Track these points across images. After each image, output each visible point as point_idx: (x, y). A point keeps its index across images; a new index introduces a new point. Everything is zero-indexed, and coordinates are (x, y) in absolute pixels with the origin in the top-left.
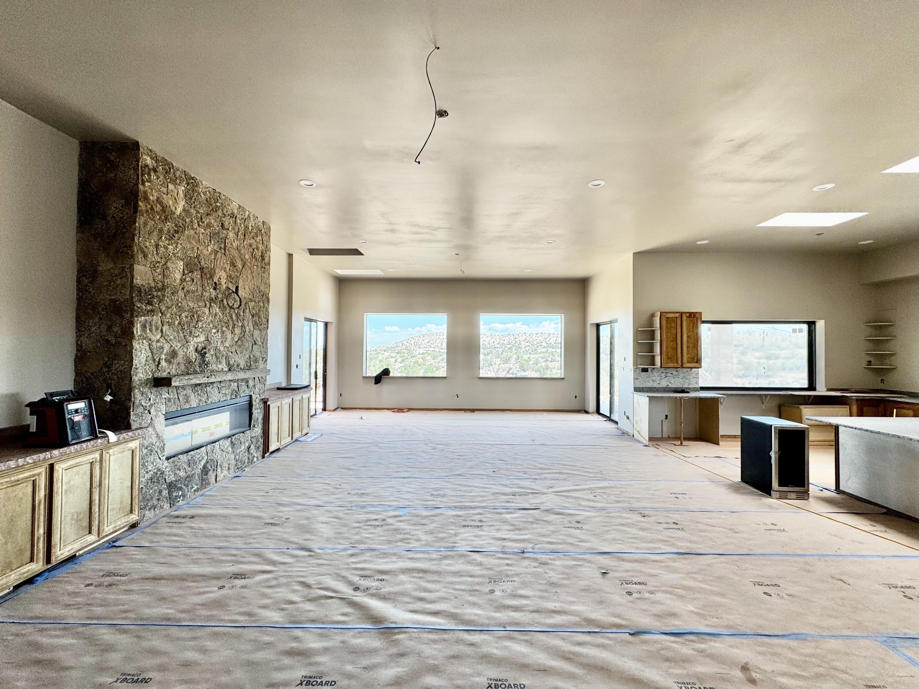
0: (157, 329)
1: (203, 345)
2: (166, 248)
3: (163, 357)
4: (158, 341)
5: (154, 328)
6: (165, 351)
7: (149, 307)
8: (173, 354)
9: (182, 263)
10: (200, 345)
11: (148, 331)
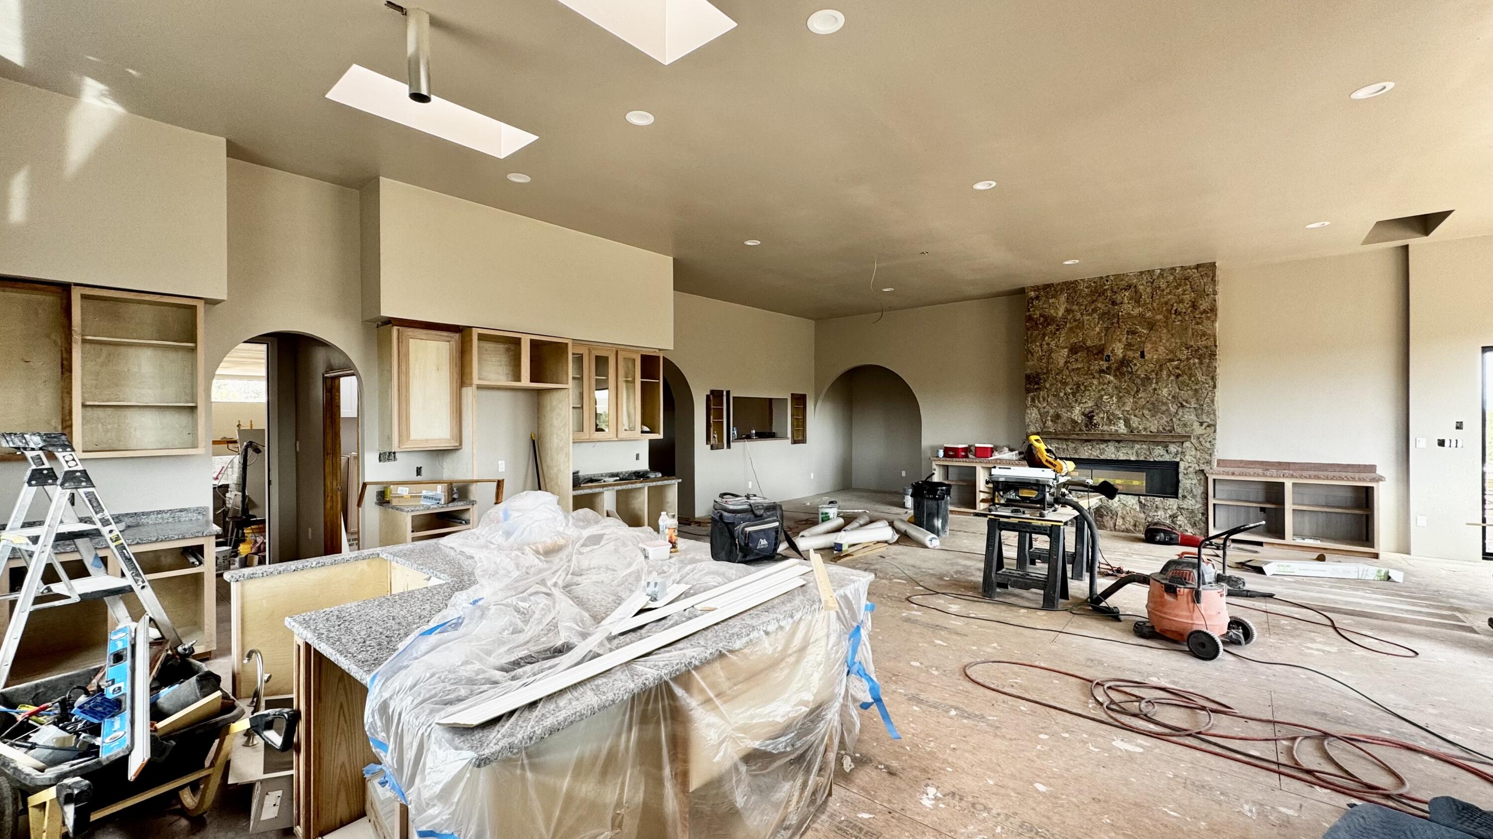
0: (1044, 400)
1: (1091, 410)
2: (1048, 344)
3: (1049, 418)
4: (1044, 408)
5: (1041, 399)
6: (1050, 415)
7: (1036, 387)
8: (1057, 417)
9: (1066, 350)
10: (1087, 410)
11: (1037, 401)
